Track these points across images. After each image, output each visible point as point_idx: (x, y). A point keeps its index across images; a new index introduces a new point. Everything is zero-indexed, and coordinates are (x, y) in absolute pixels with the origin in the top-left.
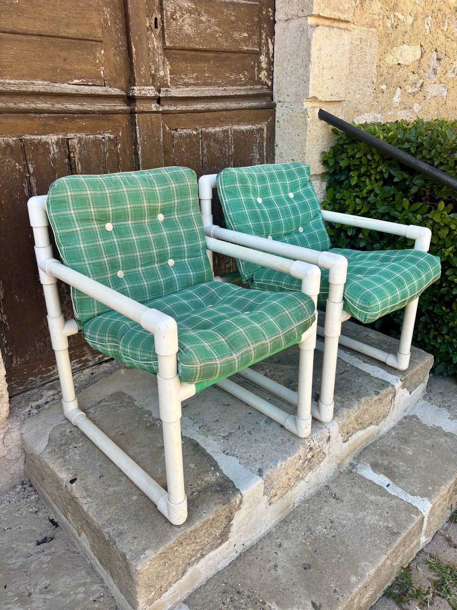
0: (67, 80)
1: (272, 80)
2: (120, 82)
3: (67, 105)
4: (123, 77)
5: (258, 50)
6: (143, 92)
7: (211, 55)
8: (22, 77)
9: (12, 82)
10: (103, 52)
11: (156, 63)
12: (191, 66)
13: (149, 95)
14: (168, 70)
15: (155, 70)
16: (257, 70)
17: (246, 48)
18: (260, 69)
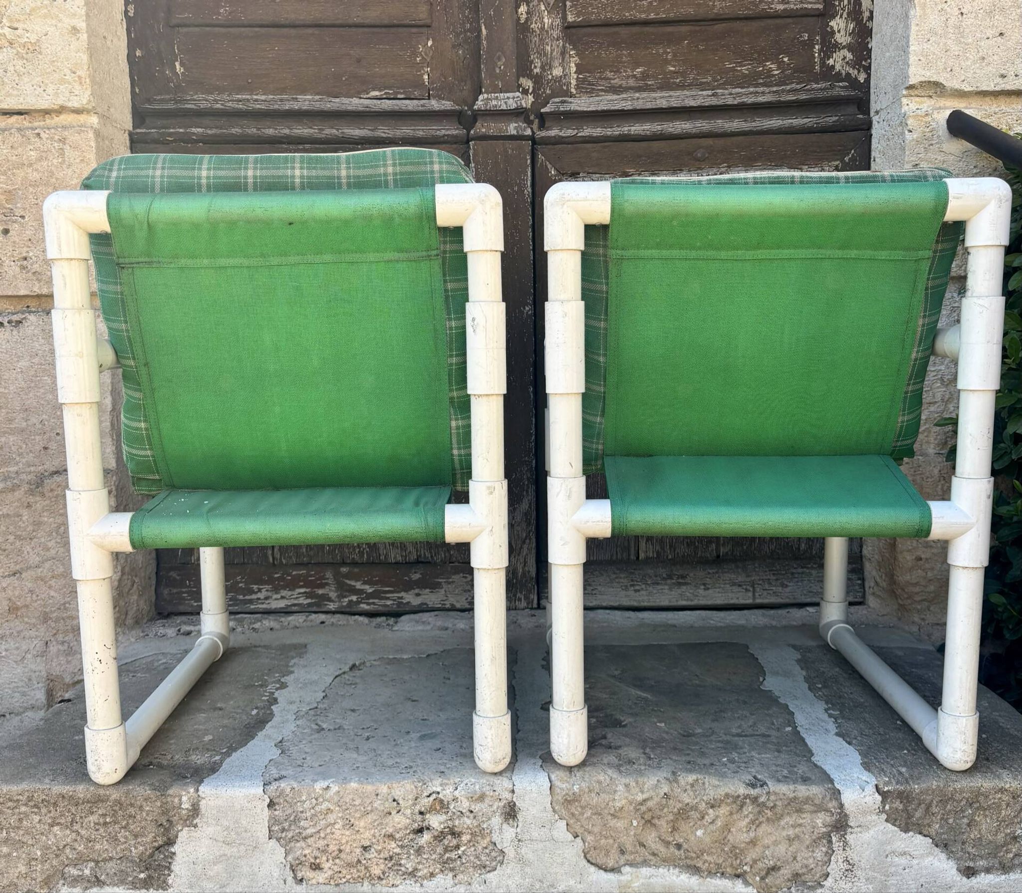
0: (359, 93)
1: (868, 69)
2: (461, 91)
3: (345, 131)
4: (469, 82)
5: (821, 7)
6: (494, 102)
7: (684, 29)
8: (283, 91)
9: (263, 97)
10: (430, 43)
11: (545, 55)
12: (630, 55)
13: (504, 107)
14: (573, 65)
15: (542, 67)
16: (820, 51)
17: (781, 7)
18: (830, 47)
